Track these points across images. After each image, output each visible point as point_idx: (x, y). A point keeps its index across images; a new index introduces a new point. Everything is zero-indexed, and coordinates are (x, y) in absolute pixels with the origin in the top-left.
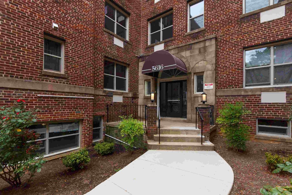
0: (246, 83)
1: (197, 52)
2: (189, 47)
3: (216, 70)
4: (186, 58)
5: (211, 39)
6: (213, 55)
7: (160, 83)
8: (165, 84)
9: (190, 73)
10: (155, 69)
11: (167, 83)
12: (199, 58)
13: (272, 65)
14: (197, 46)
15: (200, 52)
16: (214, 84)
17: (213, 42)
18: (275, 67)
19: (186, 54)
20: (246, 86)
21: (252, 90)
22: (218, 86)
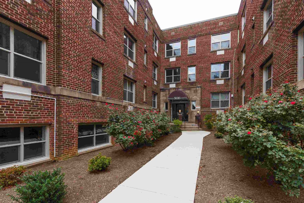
0: (212, 106)
1: (193, 92)
2: (189, 89)
3: (201, 100)
4: (188, 93)
5: (199, 87)
6: (200, 94)
7: (173, 104)
8: (175, 105)
9: (190, 101)
10: (176, 98)
11: (177, 104)
12: (194, 94)
13: (220, 100)
14: (193, 89)
15: (194, 92)
16: (200, 106)
17: (200, 88)
18: (221, 101)
19: (188, 92)
20: (212, 107)
21: (214, 109)
22: (202, 107)
